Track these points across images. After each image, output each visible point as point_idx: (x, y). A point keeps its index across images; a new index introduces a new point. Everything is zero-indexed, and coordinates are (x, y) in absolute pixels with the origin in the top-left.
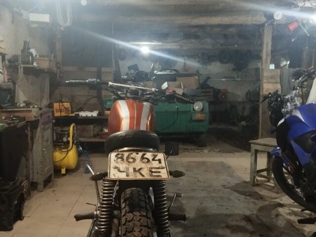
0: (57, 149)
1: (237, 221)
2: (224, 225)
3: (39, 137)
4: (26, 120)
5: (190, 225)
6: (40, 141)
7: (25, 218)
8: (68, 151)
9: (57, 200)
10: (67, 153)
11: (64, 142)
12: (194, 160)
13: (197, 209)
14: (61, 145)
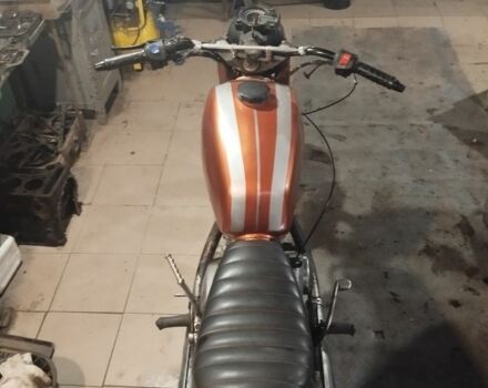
0: (118, 25)
1: (447, 232)
2: (421, 246)
3: (78, 35)
4: (45, 18)
5: (361, 244)
6: (82, 42)
7: (83, 207)
8: (139, 31)
9: (133, 153)
10: (139, 35)
11: (129, 11)
12: (378, 26)
13: (376, 193)
14: (125, 17)
